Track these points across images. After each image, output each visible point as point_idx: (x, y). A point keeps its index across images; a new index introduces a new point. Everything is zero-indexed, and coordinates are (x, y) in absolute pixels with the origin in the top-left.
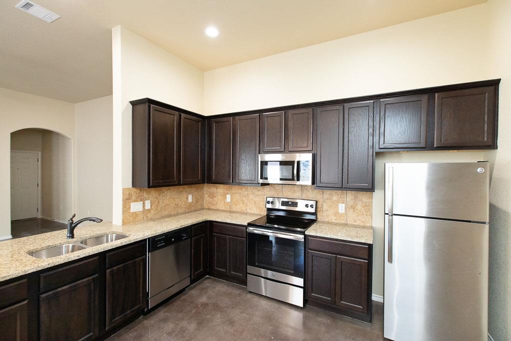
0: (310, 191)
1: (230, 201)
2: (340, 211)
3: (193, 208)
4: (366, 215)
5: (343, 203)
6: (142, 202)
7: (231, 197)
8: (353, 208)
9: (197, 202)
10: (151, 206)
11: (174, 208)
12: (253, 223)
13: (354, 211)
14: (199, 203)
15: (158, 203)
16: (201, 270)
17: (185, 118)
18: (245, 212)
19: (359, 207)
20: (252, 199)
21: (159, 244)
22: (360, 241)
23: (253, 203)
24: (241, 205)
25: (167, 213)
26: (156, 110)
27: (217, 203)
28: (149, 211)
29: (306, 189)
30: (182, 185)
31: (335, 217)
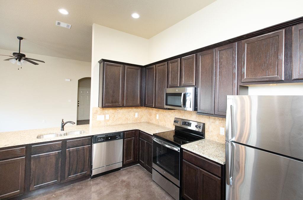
1: (158, 119)
2: (221, 133)
3: (139, 121)
5: (223, 127)
6: (104, 115)
9: (141, 118)
10: (110, 118)
11: (125, 120)
12: (158, 135)
14: (143, 118)
15: (114, 116)
16: (132, 159)
17: (128, 68)
21: (99, 140)
22: (214, 160)
25: (120, 123)
26: (107, 65)
27: (152, 119)
28: (108, 120)
30: (125, 107)
31: (217, 138)
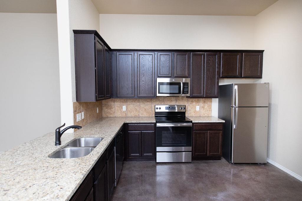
0: (181, 100)
1: (125, 110)
2: (197, 110)
3: (99, 117)
4: (209, 110)
5: (198, 105)
6: (81, 113)
7: (127, 107)
8: (203, 107)
9: (100, 113)
10: (84, 117)
11: (93, 117)
13: (204, 109)
15: (87, 114)
17: (106, 49)
18: (138, 116)
19: (206, 107)
20: (143, 107)
23: (144, 110)
24: (135, 112)
26: (97, 40)
27: (114, 112)
29: (179, 99)
